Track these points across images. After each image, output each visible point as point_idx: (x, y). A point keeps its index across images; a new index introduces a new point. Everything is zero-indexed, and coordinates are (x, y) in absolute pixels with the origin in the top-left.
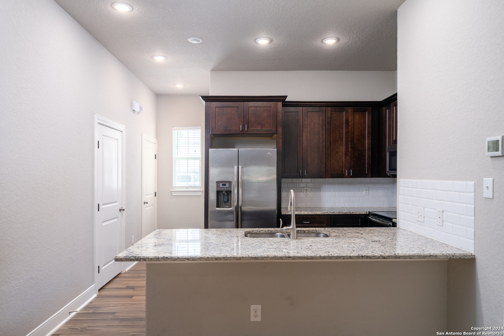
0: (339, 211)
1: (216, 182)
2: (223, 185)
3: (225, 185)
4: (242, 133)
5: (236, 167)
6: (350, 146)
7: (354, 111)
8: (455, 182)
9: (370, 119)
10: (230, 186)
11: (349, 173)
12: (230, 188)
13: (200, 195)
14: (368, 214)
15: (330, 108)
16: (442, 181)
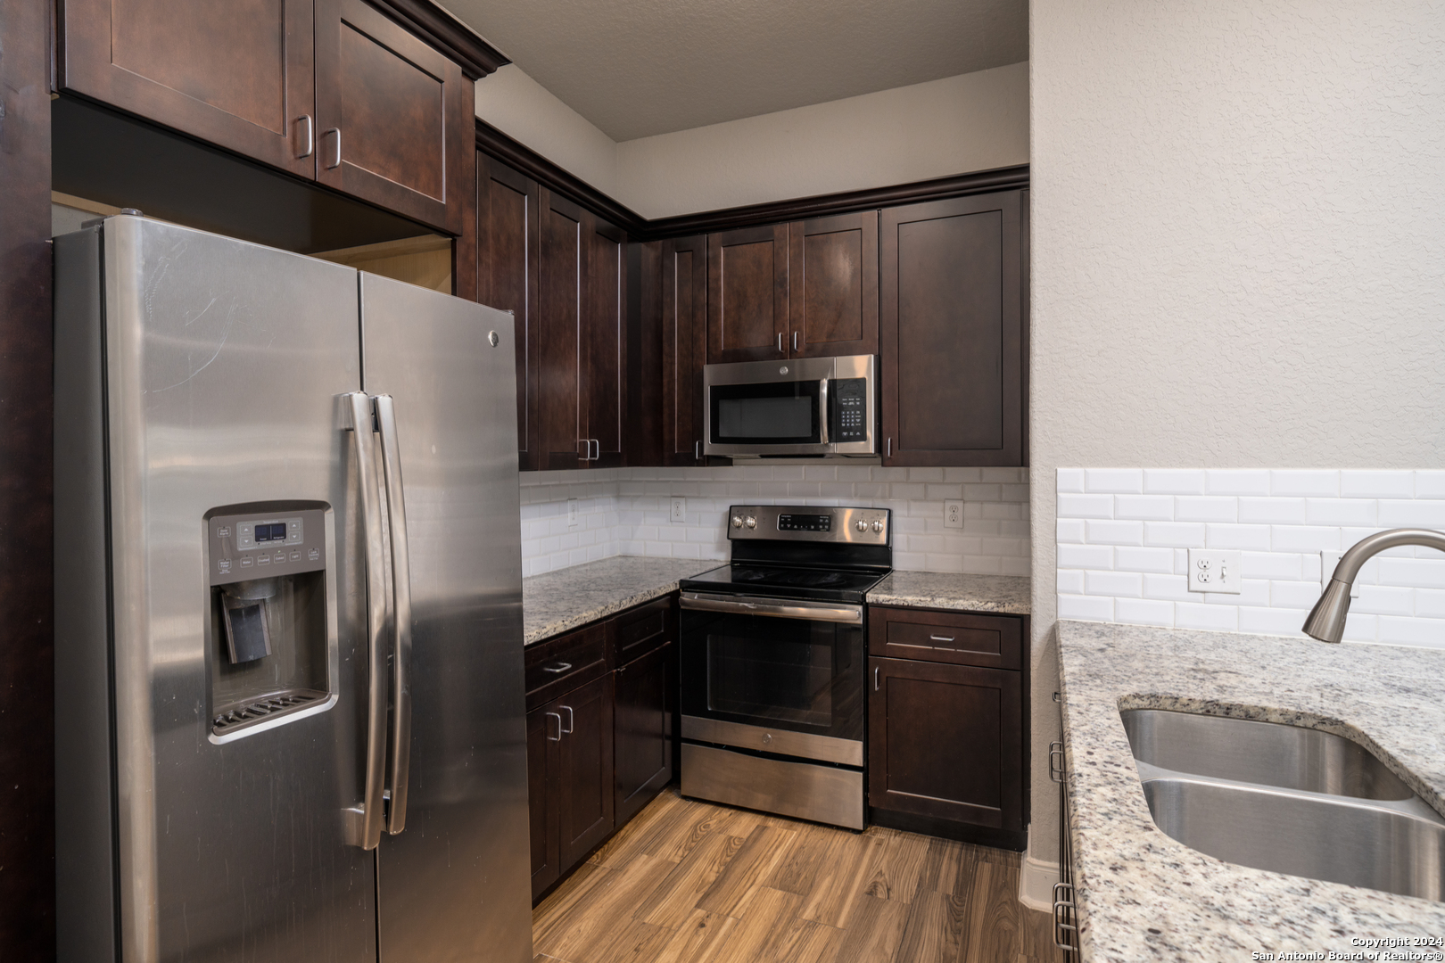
1: (210, 514)
2: (262, 533)
3: (280, 531)
4: (309, 171)
5: (359, 400)
7: (598, 231)
9: (625, 270)
10: (316, 534)
12: (311, 556)
14: (679, 591)
16: (1345, 471)
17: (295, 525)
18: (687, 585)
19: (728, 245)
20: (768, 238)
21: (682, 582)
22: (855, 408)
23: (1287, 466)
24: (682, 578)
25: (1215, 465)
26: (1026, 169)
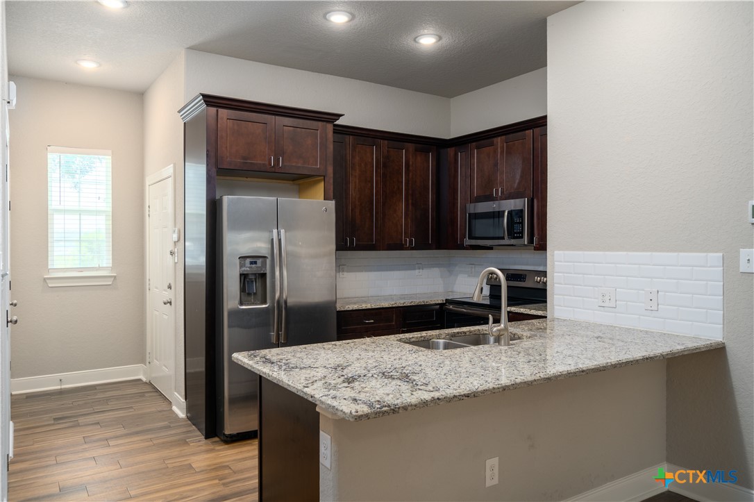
0: (410, 301)
1: (239, 258)
2: (251, 263)
3: (255, 263)
4: (273, 170)
5: (275, 231)
6: (410, 201)
7: (416, 150)
8: (682, 254)
9: (435, 163)
10: (264, 264)
11: (411, 242)
12: (264, 269)
13: (110, 283)
14: (445, 303)
15: (386, 142)
16: (654, 253)
17: (259, 261)
18: (449, 302)
19: (478, 148)
20: (492, 144)
21: (446, 300)
22: (519, 223)
23: (634, 251)
24: (448, 298)
25: (608, 250)
26: (545, 117)
